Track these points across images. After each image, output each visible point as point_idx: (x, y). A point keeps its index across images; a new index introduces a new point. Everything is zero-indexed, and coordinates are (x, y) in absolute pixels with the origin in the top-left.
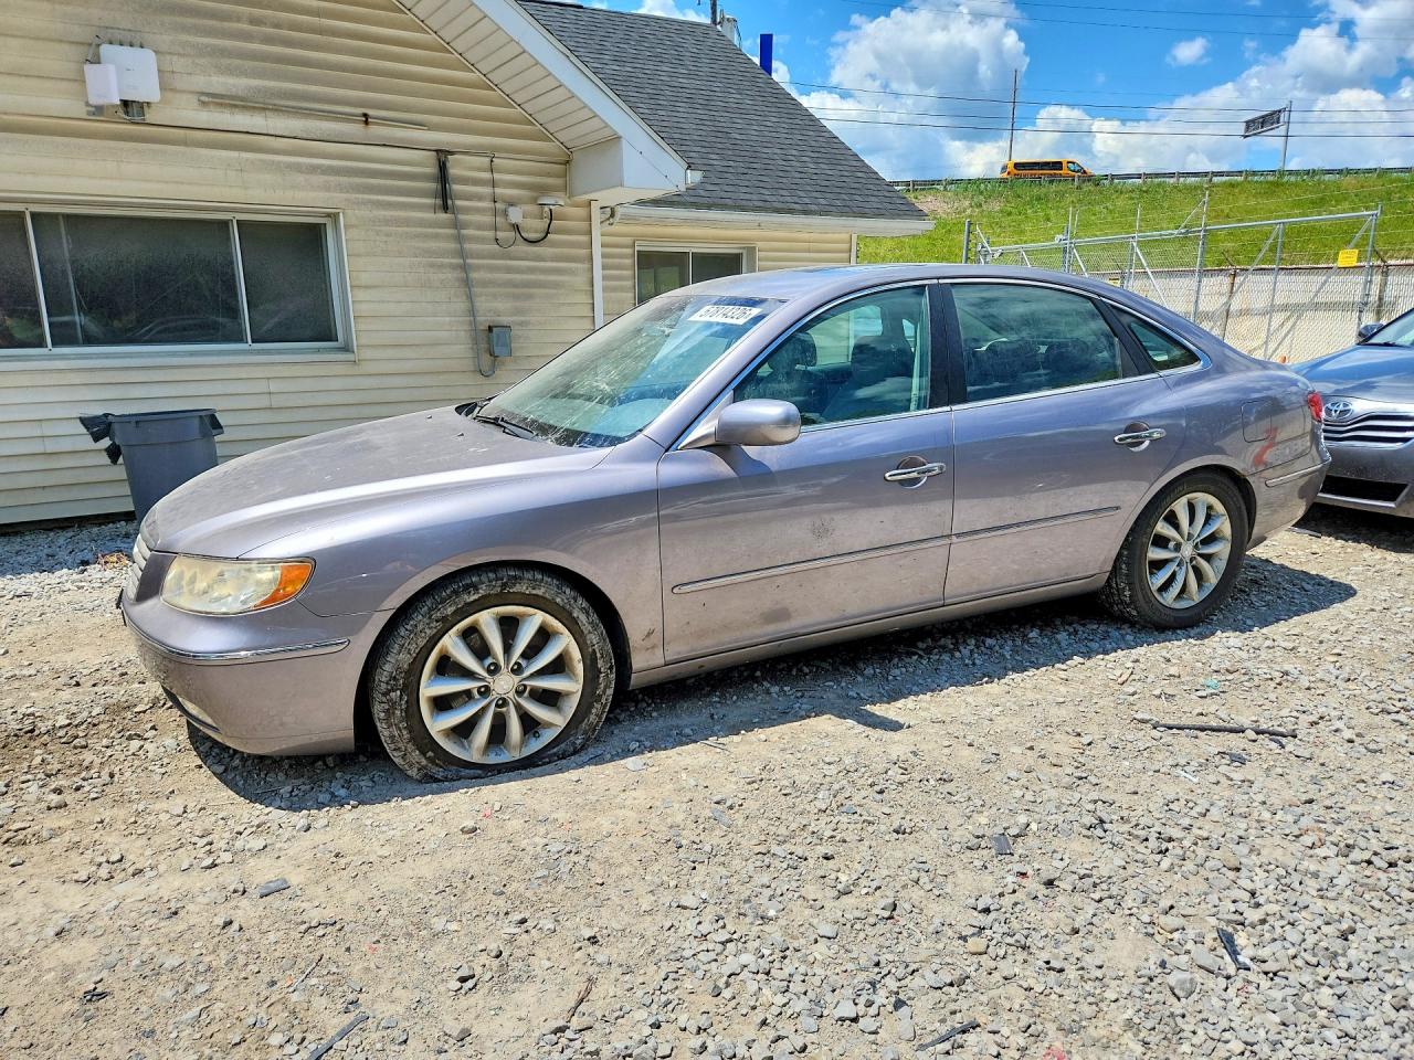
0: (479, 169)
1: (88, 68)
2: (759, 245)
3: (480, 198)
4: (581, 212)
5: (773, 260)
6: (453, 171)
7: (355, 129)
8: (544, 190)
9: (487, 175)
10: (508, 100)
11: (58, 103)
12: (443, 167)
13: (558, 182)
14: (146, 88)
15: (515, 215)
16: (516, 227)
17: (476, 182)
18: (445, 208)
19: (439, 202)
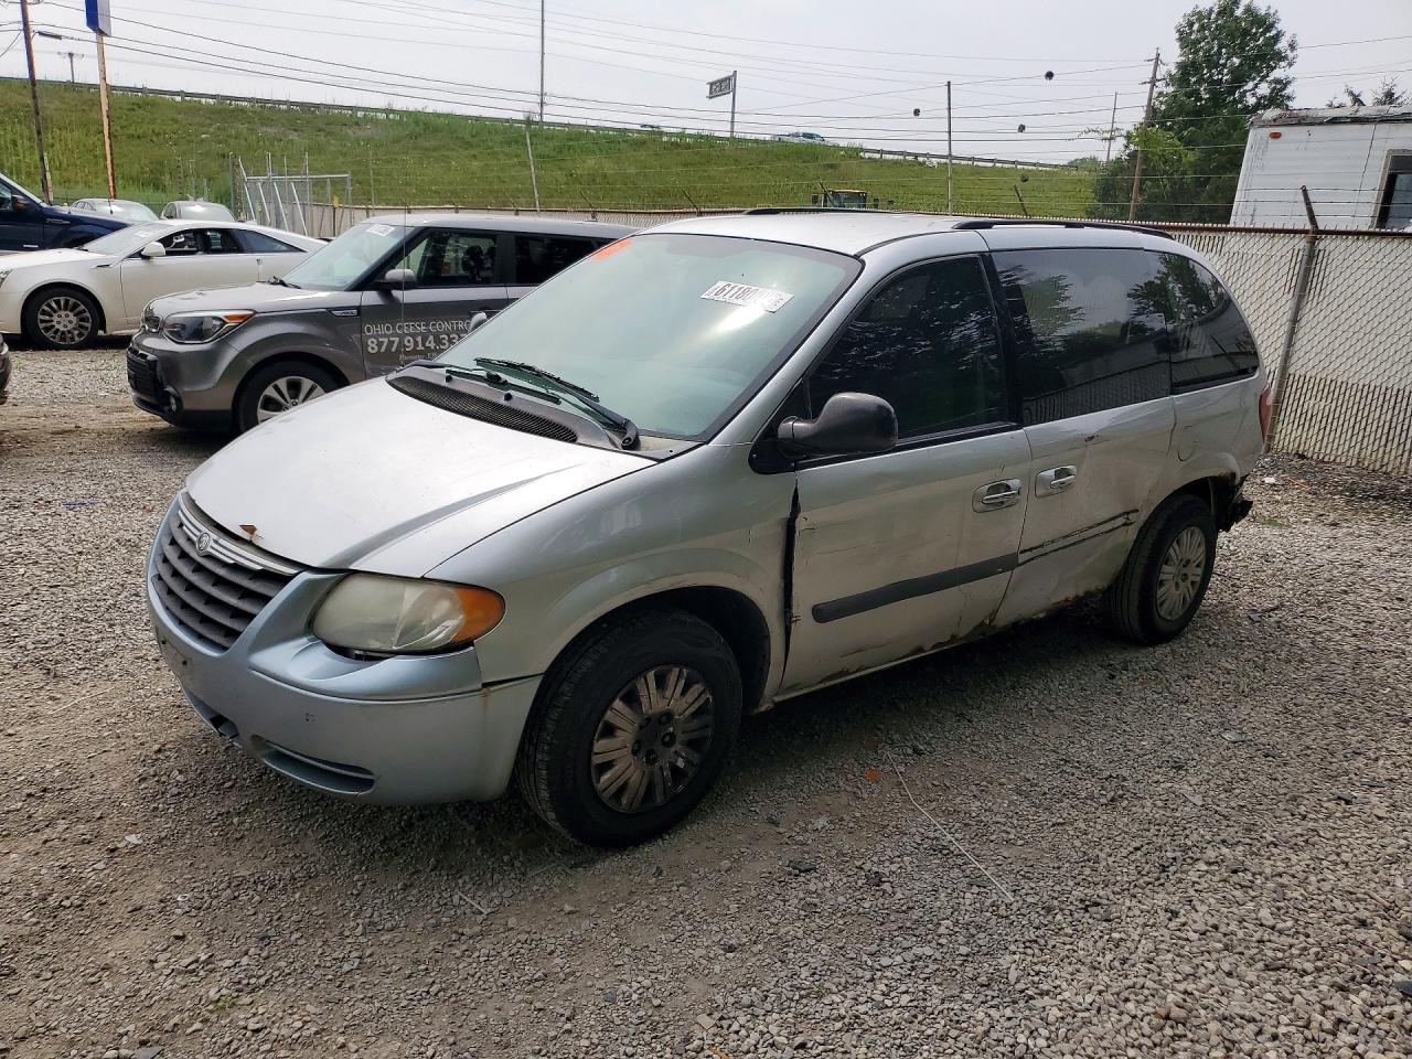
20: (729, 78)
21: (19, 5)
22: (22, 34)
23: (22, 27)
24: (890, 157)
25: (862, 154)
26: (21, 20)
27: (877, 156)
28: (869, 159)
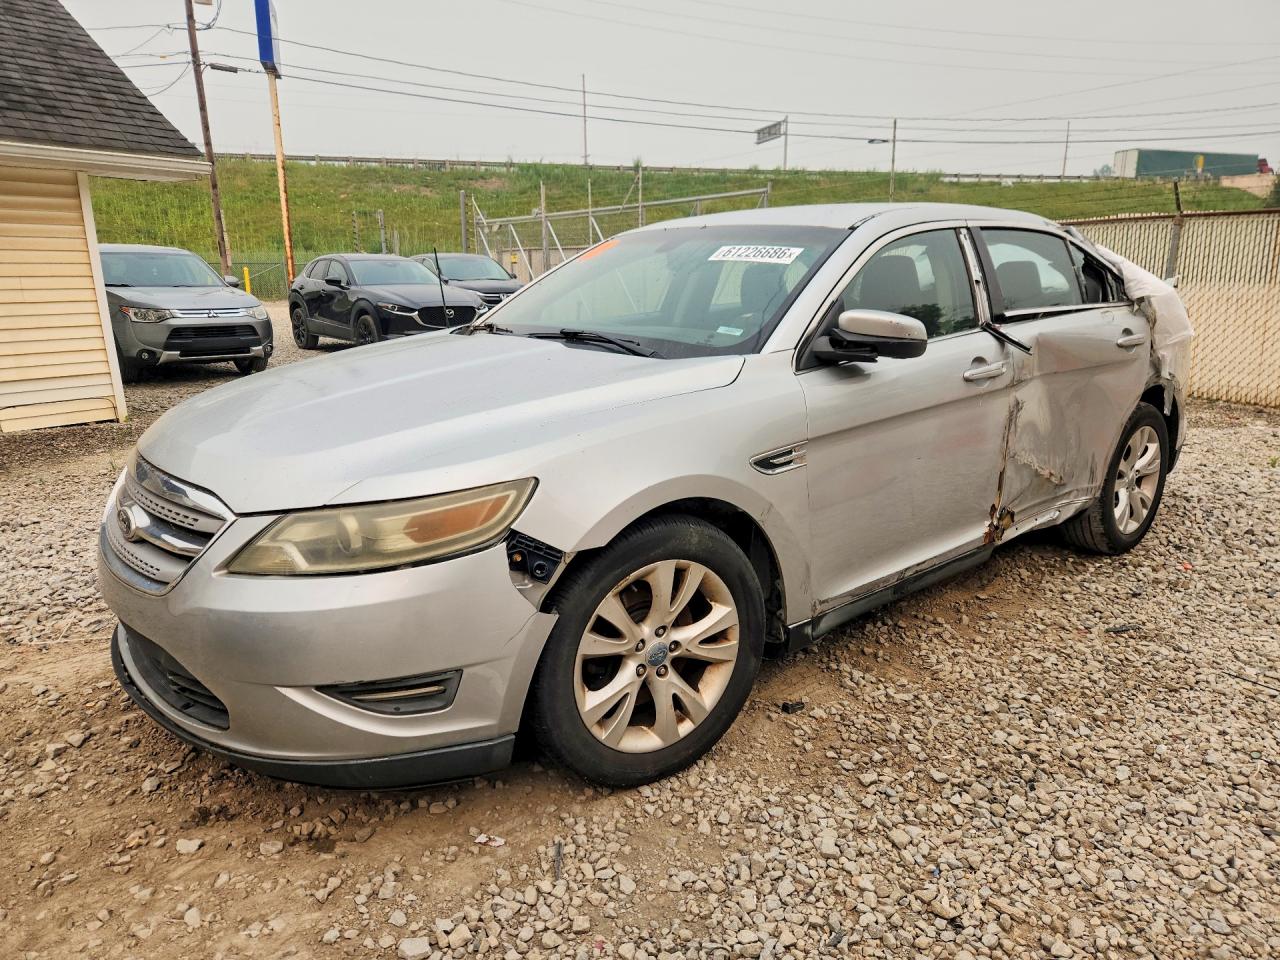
20: (779, 124)
21: (186, 32)
22: (191, 66)
23: (190, 58)
24: (967, 180)
25: (942, 179)
26: (188, 48)
27: (955, 180)
28: (951, 183)
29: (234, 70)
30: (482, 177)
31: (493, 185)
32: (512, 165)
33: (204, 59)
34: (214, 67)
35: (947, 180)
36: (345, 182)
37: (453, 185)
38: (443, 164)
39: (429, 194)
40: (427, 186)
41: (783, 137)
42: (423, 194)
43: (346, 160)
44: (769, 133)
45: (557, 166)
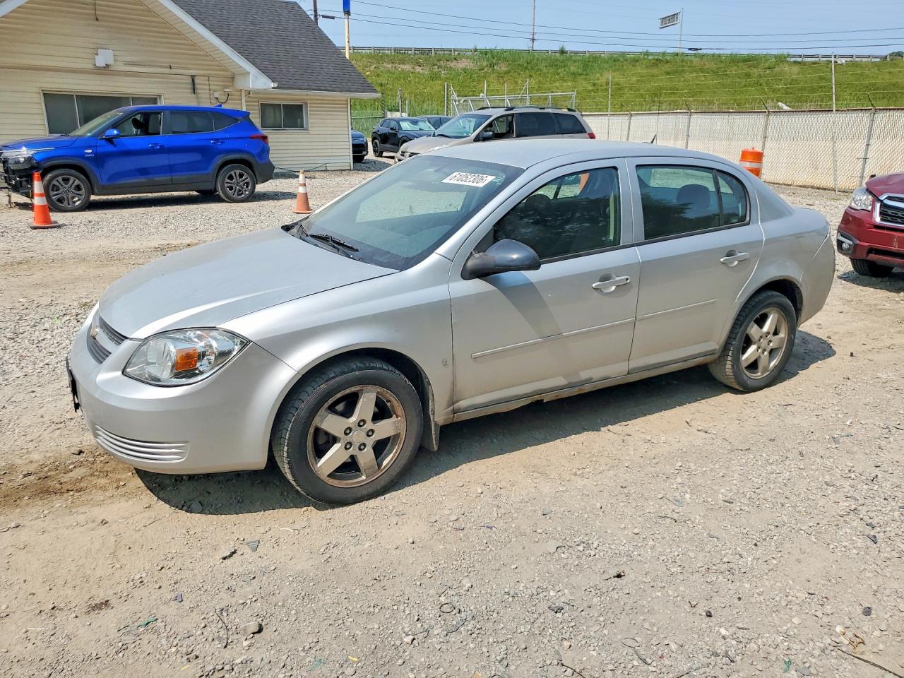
0: (205, 81)
1: (96, 56)
2: (309, 102)
3: (205, 89)
4: (238, 93)
5: (316, 107)
6: (196, 81)
7: (167, 71)
8: (226, 87)
9: (207, 82)
10: (214, 60)
11: (88, 65)
12: (193, 81)
13: (231, 84)
14: (111, 62)
15: (216, 95)
16: (217, 98)
17: (205, 85)
18: (194, 93)
19: (192, 91)
23: (313, 13)
24: (809, 59)
25: (788, 59)
26: (313, 8)
27: (800, 59)
28: (795, 62)
29: (333, 18)
30: (455, 59)
31: (463, 64)
32: (476, 50)
33: (319, 13)
34: (324, 16)
35: (793, 60)
36: (369, 64)
37: (436, 65)
38: (430, 50)
39: (421, 71)
40: (420, 66)
41: (680, 24)
42: (417, 71)
43: (369, 49)
44: (669, 20)
45: (506, 51)
